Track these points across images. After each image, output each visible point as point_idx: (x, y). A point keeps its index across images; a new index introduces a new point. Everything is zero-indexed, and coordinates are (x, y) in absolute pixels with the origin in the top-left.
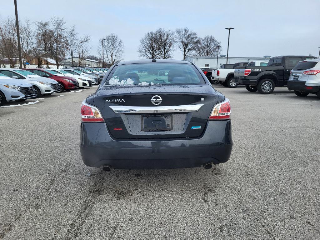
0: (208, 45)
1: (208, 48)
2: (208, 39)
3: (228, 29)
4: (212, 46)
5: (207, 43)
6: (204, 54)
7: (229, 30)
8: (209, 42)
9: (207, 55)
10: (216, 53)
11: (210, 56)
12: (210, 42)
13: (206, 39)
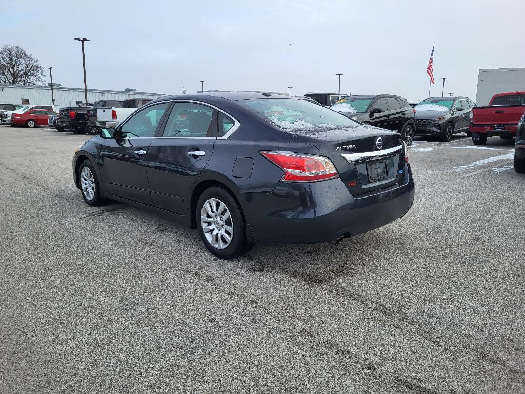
0: (14, 62)
1: (13, 68)
2: (10, 52)
3: (79, 40)
4: (22, 66)
5: (10, 59)
6: (6, 79)
7: (81, 42)
8: (15, 57)
9: (14, 81)
10: (30, 79)
11: (22, 83)
12: (17, 58)
13: (6, 51)
